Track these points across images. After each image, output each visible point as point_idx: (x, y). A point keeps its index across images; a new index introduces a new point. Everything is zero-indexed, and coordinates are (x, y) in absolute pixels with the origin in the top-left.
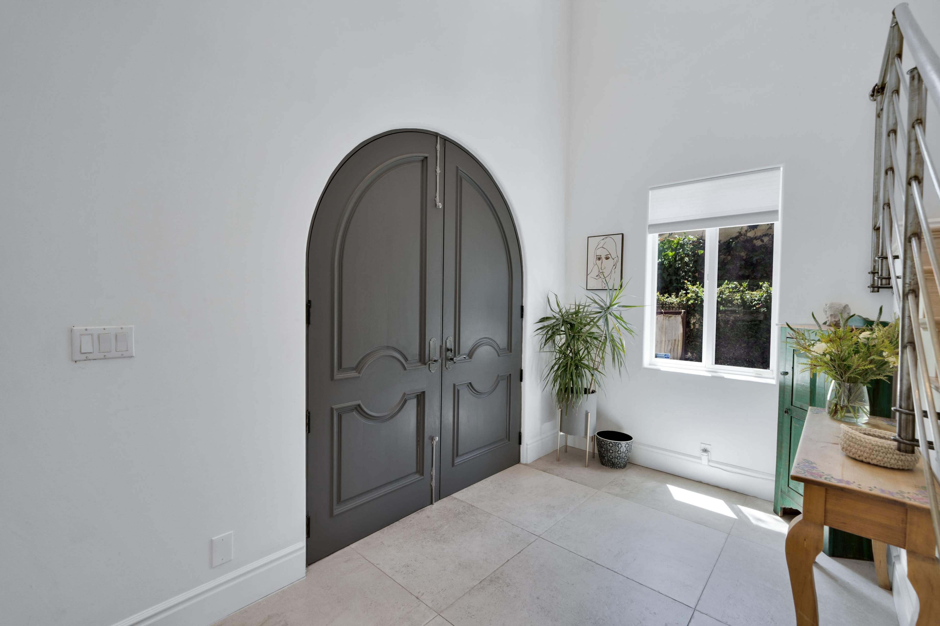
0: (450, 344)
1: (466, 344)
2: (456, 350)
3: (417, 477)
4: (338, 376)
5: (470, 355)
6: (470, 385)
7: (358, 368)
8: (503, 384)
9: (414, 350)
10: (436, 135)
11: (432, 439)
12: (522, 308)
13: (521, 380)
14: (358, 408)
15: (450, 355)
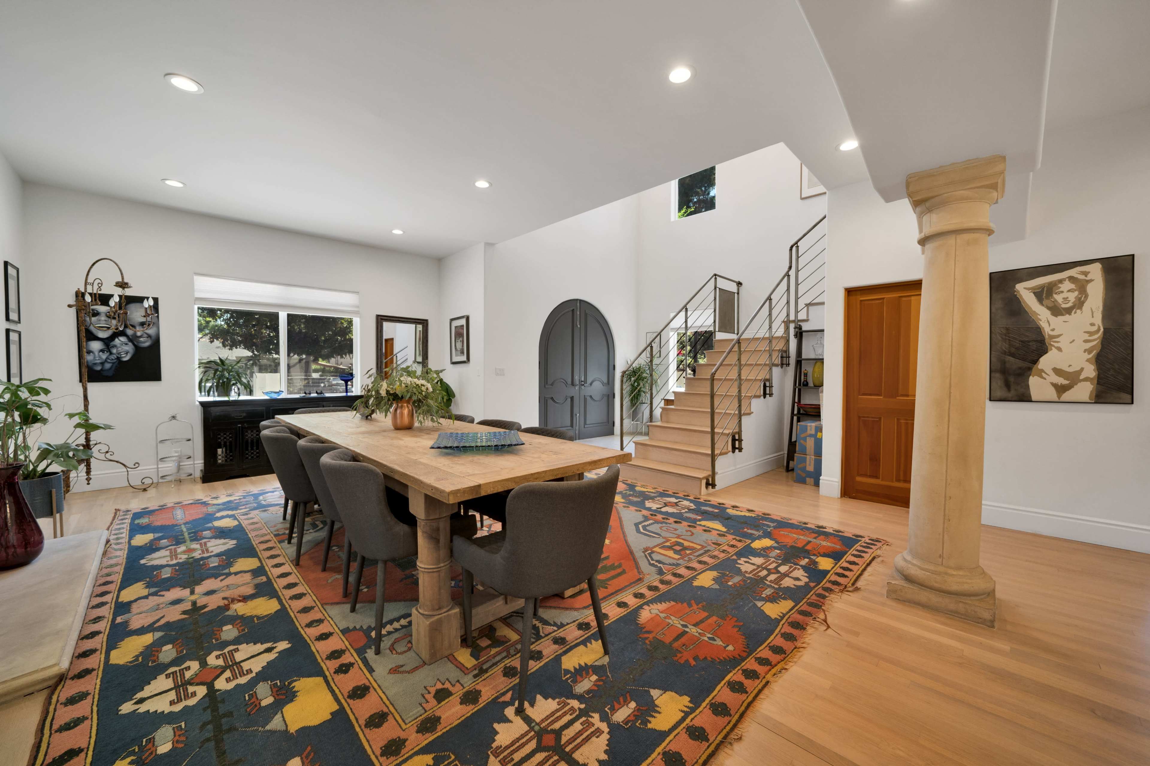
0: (583, 379)
1: (589, 381)
2: (585, 381)
3: (570, 428)
4: (546, 386)
5: (591, 384)
6: (591, 397)
7: (552, 384)
8: (605, 398)
9: (569, 381)
10: (577, 300)
11: (576, 415)
12: (614, 366)
13: (614, 398)
14: (552, 398)
15: (583, 383)
